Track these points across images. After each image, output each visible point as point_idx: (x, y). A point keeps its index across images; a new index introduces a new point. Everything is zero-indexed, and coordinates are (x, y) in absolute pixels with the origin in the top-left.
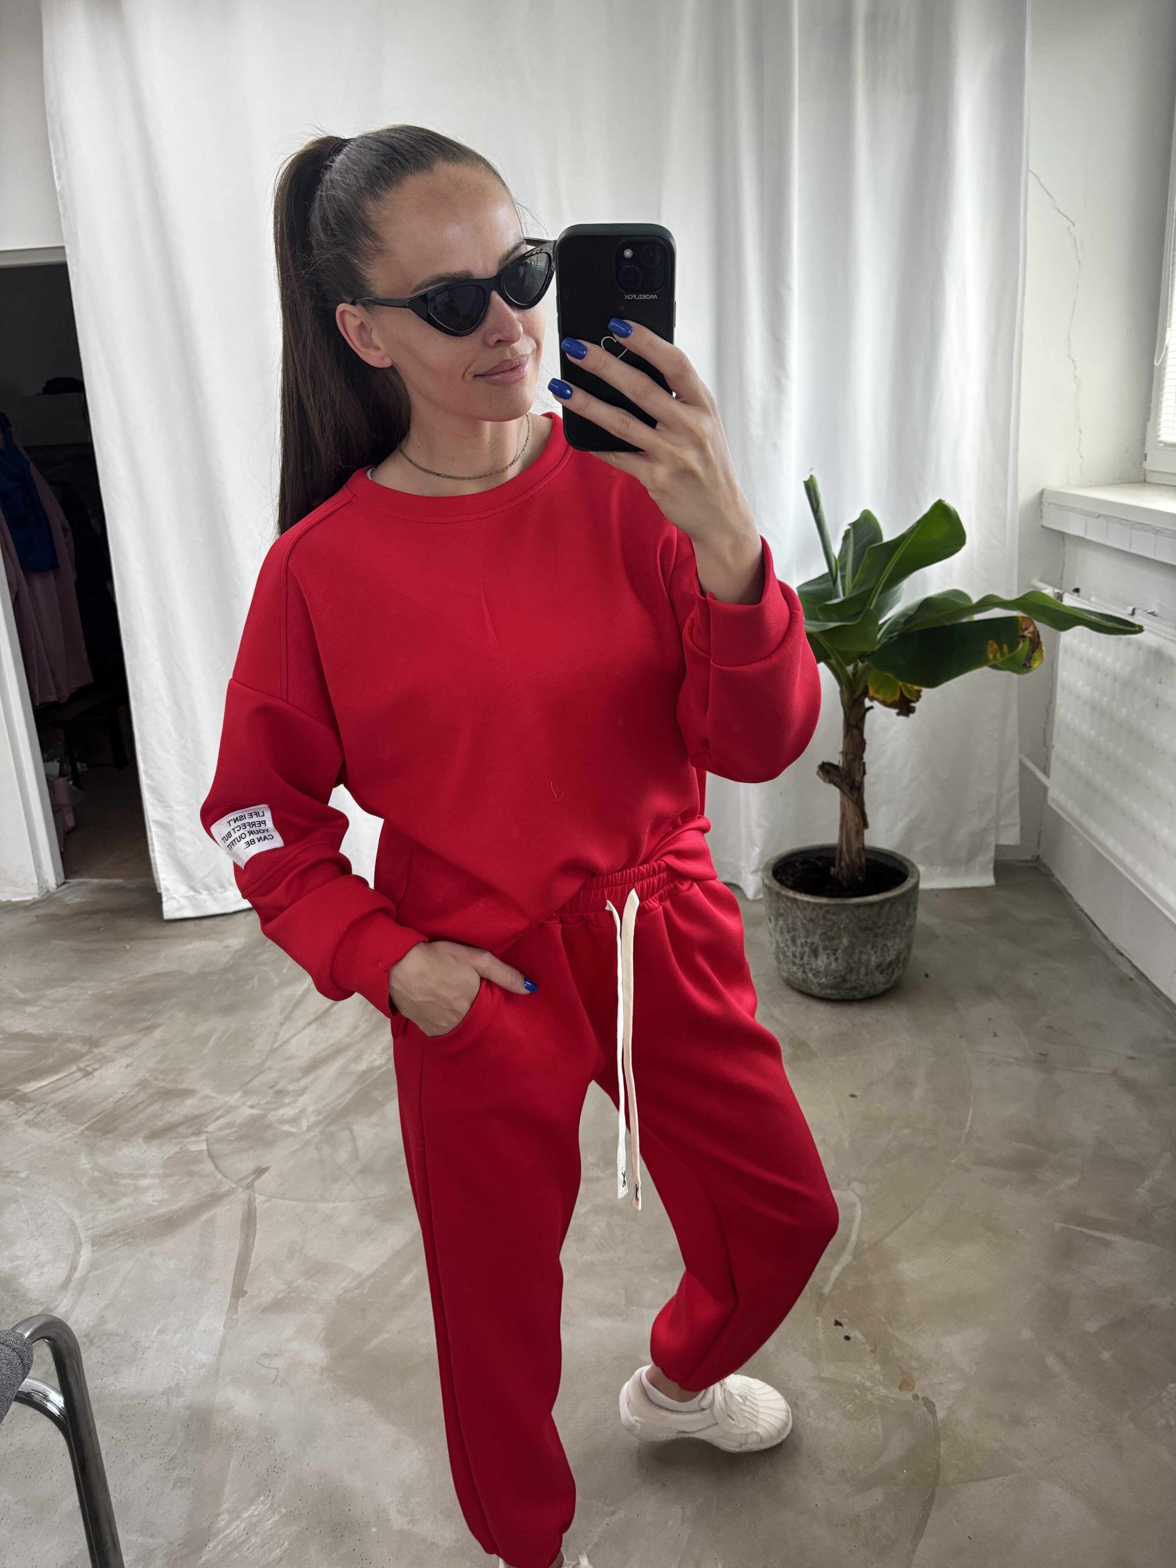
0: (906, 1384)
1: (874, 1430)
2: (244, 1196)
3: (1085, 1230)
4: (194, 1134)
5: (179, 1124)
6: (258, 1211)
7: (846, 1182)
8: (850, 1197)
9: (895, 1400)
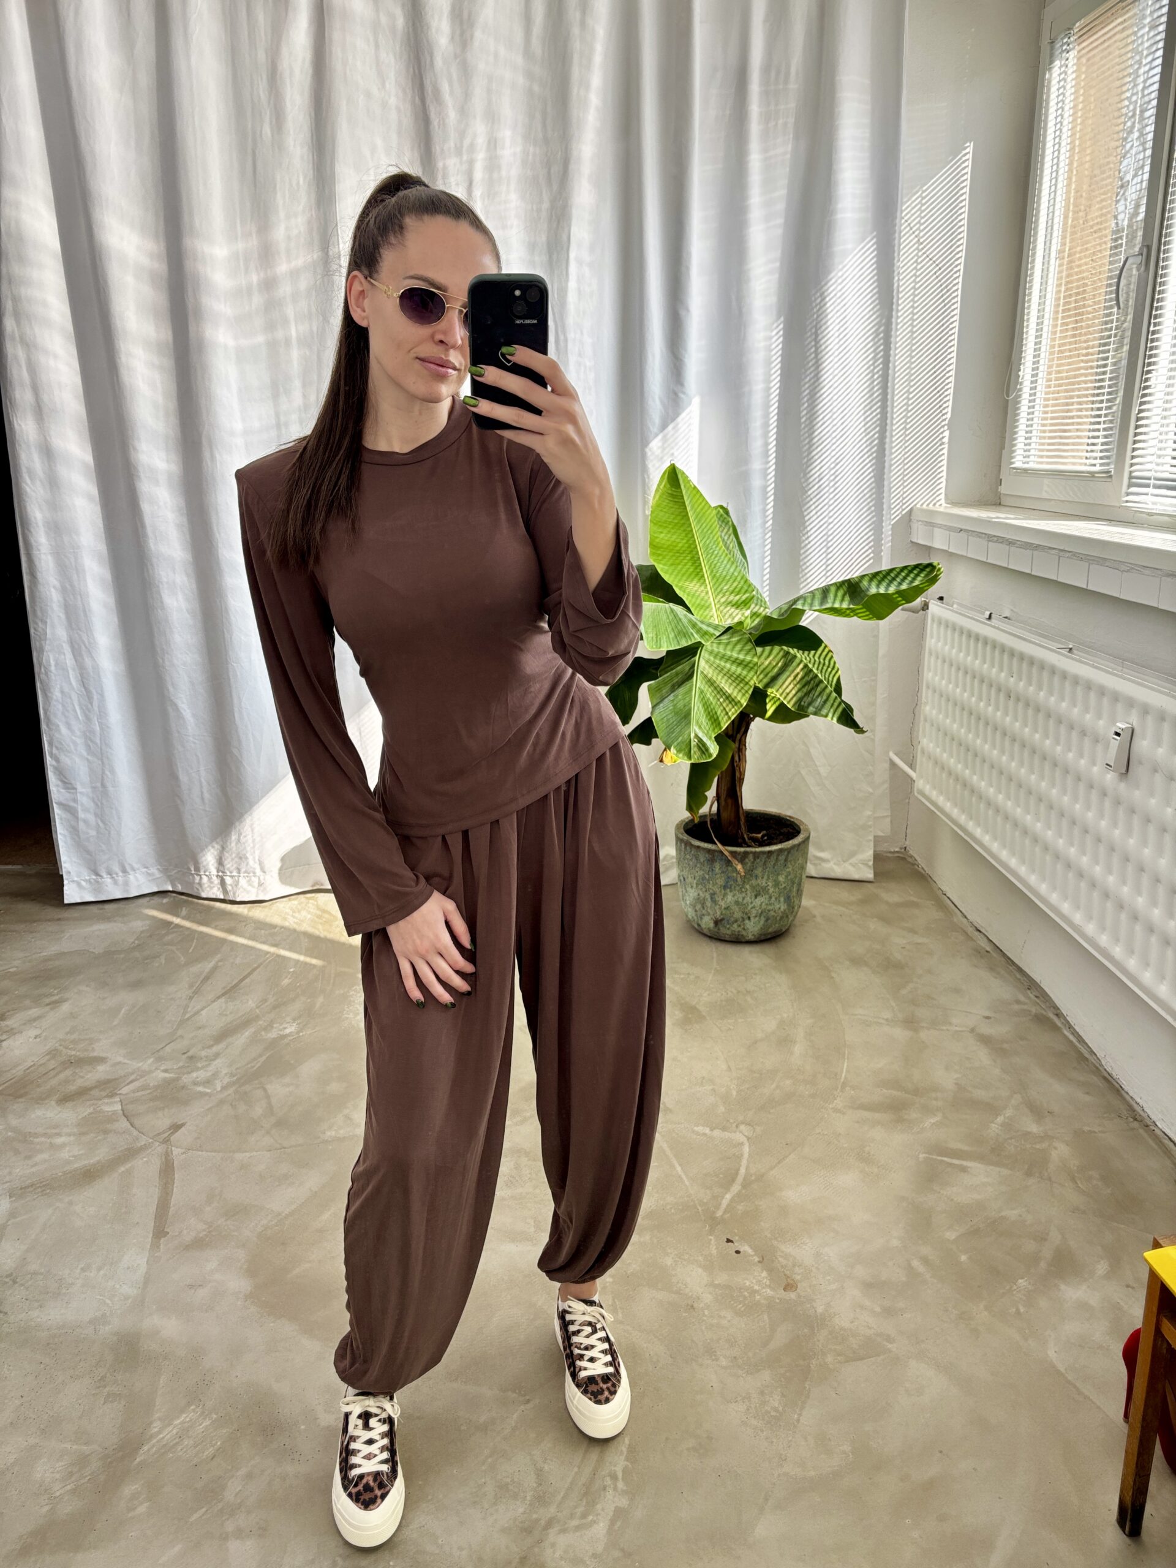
0: (789, 1286)
1: (761, 1324)
2: (160, 1149)
3: (945, 1159)
4: (107, 1096)
5: (91, 1089)
6: (175, 1162)
7: (734, 1125)
8: (739, 1137)
9: (780, 1299)
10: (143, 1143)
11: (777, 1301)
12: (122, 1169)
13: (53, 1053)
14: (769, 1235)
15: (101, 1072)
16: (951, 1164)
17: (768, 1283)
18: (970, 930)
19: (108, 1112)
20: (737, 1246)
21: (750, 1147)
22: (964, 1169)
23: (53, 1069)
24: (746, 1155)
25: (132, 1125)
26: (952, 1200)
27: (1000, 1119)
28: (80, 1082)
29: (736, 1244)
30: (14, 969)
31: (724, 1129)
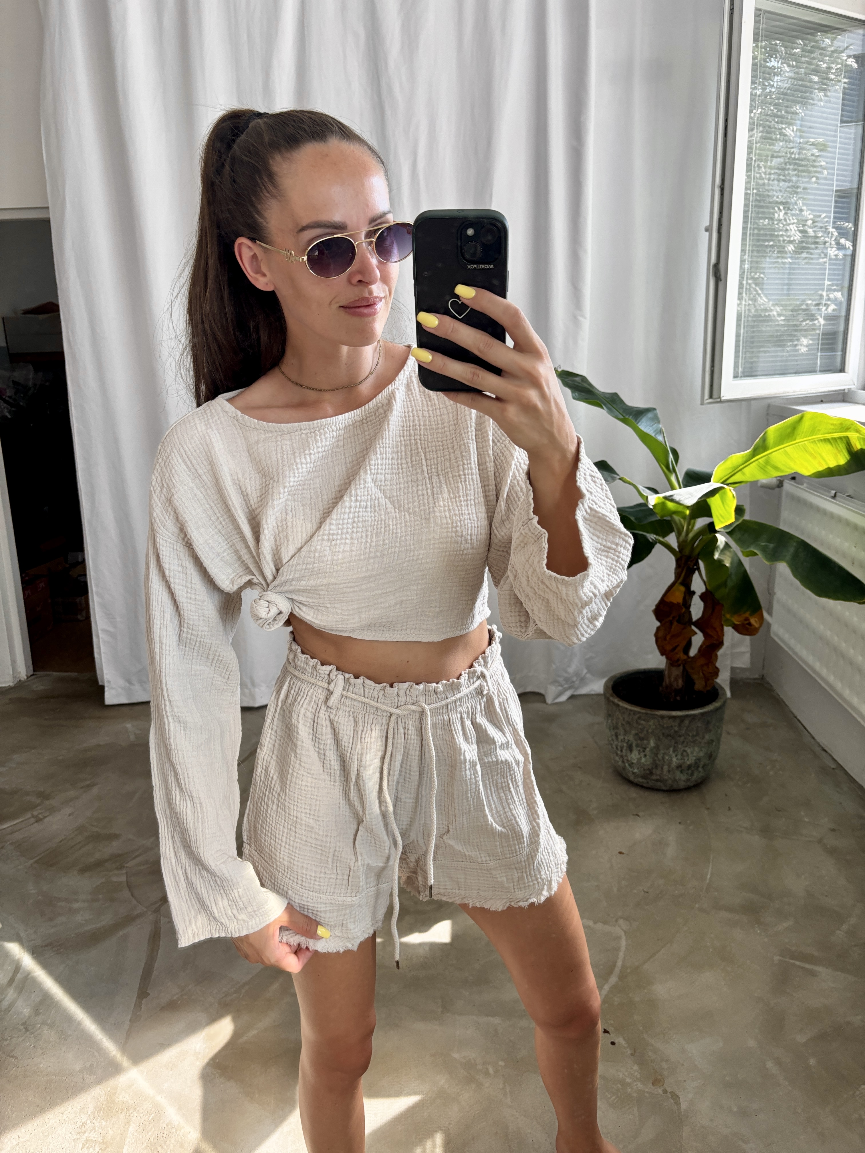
0: (657, 1081)
1: (631, 1118)
2: (151, 917)
3: (798, 963)
4: (117, 869)
5: (106, 861)
6: (162, 930)
7: (614, 919)
8: (618, 931)
9: (649, 1093)
10: (139, 912)
11: (646, 1095)
12: (121, 933)
13: (81, 829)
14: (641, 1028)
15: (114, 847)
16: (802, 968)
17: (639, 1076)
18: (817, 749)
19: (116, 882)
20: (612, 1037)
21: (626, 941)
22: (813, 974)
23: (79, 843)
24: (623, 949)
25: (133, 895)
26: (803, 1003)
27: (845, 927)
28: (98, 856)
29: (612, 1035)
30: (61, 758)
31: (605, 923)
